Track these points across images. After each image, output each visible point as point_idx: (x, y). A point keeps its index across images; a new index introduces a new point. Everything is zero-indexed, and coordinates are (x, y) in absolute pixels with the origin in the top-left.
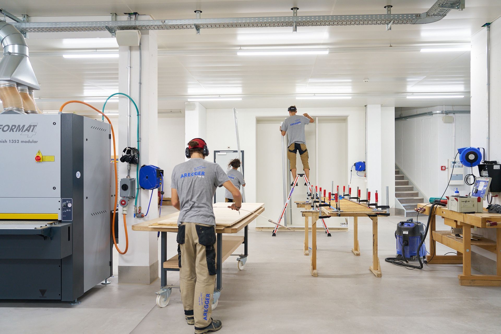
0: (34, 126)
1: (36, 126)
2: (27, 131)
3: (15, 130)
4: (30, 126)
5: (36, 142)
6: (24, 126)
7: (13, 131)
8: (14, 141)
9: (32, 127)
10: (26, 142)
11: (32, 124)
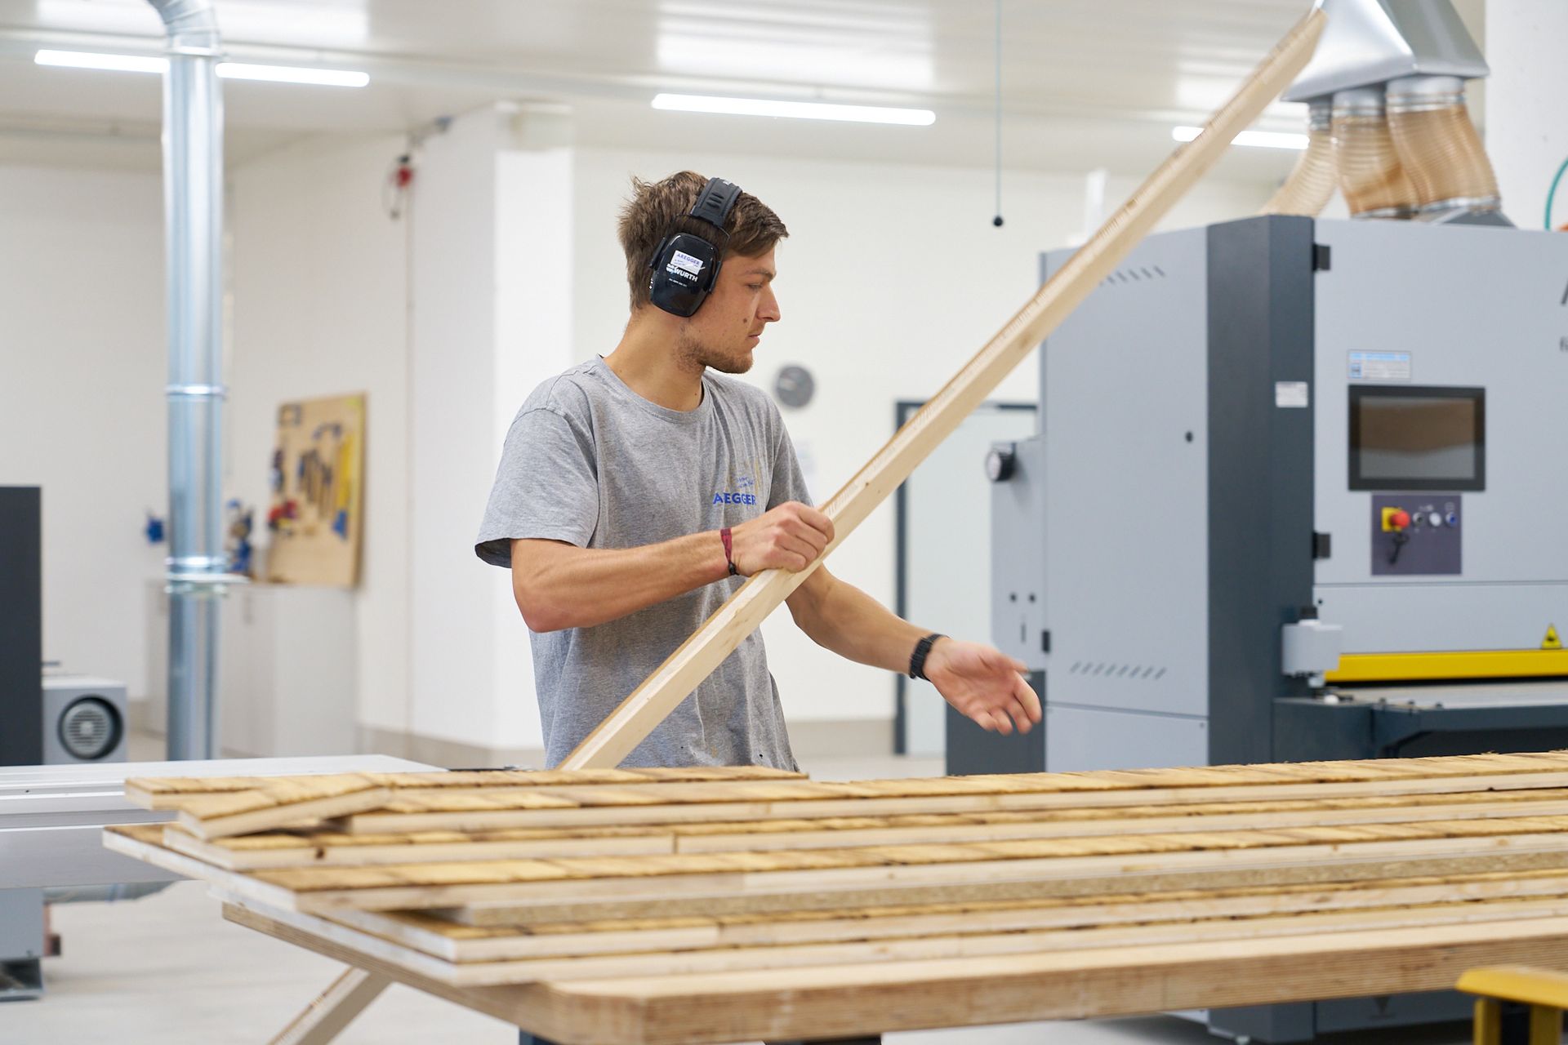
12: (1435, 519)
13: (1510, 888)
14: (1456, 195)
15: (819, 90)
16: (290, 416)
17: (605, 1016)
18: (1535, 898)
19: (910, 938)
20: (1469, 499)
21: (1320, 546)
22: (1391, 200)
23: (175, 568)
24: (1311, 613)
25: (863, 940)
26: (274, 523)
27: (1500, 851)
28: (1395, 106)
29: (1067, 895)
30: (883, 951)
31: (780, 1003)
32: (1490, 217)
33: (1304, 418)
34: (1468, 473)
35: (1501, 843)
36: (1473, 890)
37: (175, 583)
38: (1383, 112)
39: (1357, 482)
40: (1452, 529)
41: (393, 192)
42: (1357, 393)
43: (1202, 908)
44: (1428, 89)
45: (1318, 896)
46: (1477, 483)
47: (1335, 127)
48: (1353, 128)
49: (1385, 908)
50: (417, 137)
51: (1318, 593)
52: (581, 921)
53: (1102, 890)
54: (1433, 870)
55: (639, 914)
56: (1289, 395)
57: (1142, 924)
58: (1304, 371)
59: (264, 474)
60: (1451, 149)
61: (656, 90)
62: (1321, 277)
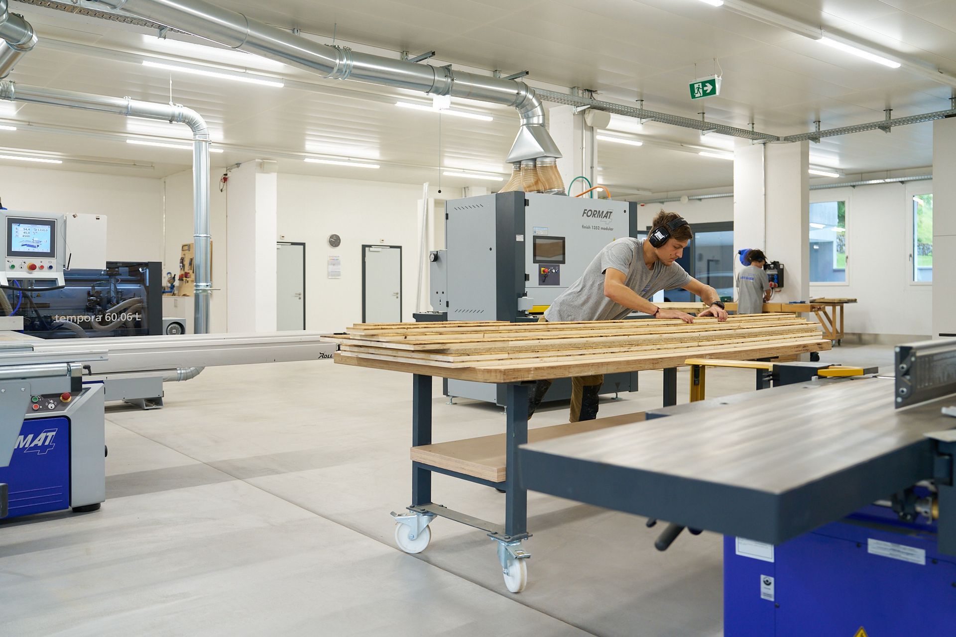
0: (611, 212)
1: (612, 212)
2: (605, 218)
3: (596, 216)
4: (607, 212)
5: (611, 229)
6: (603, 212)
7: (595, 217)
8: (596, 228)
9: (609, 214)
10: (604, 229)
11: (609, 211)
12: (554, 271)
13: (665, 346)
14: (554, 188)
15: (349, 158)
16: (186, 248)
17: (493, 374)
18: (670, 348)
19: (547, 357)
20: (561, 265)
21: (526, 277)
22: (536, 189)
23: (196, 286)
24: (525, 295)
25: (538, 357)
26: (181, 279)
27: (661, 338)
28: (539, 164)
29: (577, 347)
30: (542, 360)
31: (531, 371)
32: (562, 193)
33: (523, 244)
34: (562, 260)
35: (661, 336)
36: (658, 347)
37: (196, 290)
38: (535, 166)
39: (535, 261)
40: (558, 273)
41: (222, 184)
42: (535, 238)
43: (606, 350)
44: (547, 160)
45: (628, 347)
46: (563, 262)
47: (521, 170)
48: (526, 170)
49: (641, 351)
50: (229, 168)
51: (526, 290)
52: (477, 352)
53: (583, 346)
54: (648, 342)
55: (489, 351)
56: (519, 238)
57: (594, 354)
58: (523, 232)
59: (178, 264)
60: (553, 177)
61: (305, 157)
62: (526, 207)
